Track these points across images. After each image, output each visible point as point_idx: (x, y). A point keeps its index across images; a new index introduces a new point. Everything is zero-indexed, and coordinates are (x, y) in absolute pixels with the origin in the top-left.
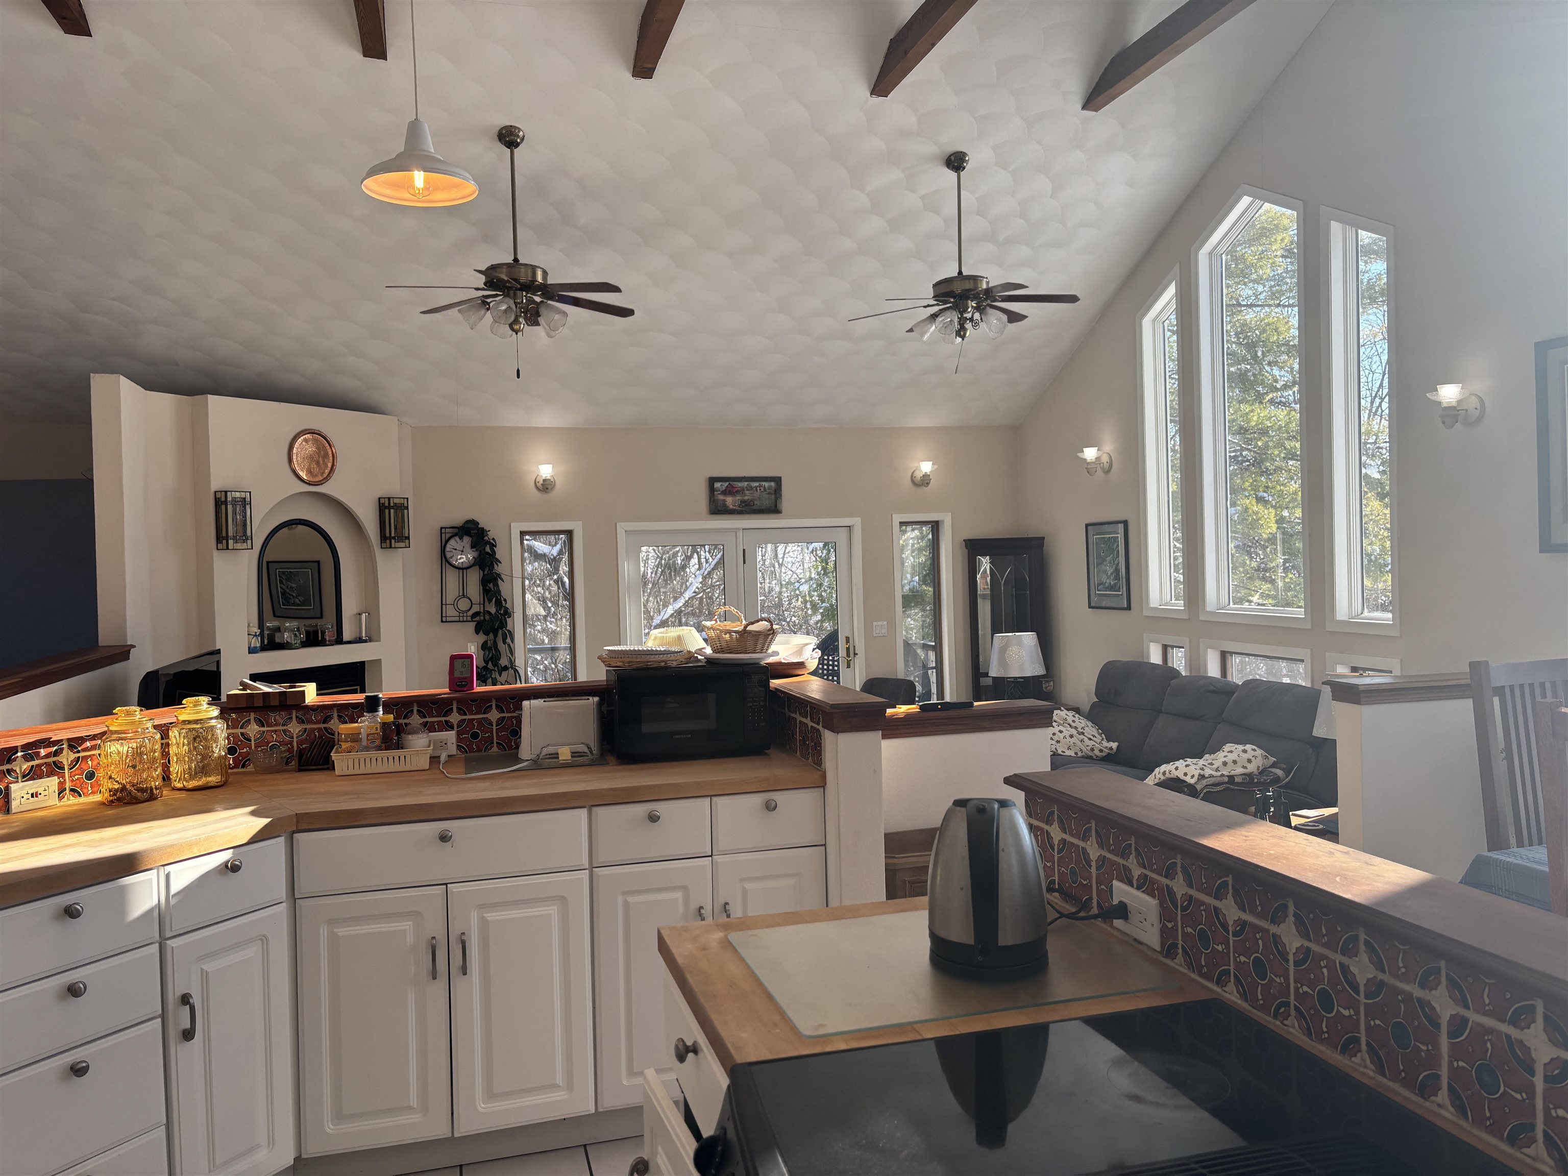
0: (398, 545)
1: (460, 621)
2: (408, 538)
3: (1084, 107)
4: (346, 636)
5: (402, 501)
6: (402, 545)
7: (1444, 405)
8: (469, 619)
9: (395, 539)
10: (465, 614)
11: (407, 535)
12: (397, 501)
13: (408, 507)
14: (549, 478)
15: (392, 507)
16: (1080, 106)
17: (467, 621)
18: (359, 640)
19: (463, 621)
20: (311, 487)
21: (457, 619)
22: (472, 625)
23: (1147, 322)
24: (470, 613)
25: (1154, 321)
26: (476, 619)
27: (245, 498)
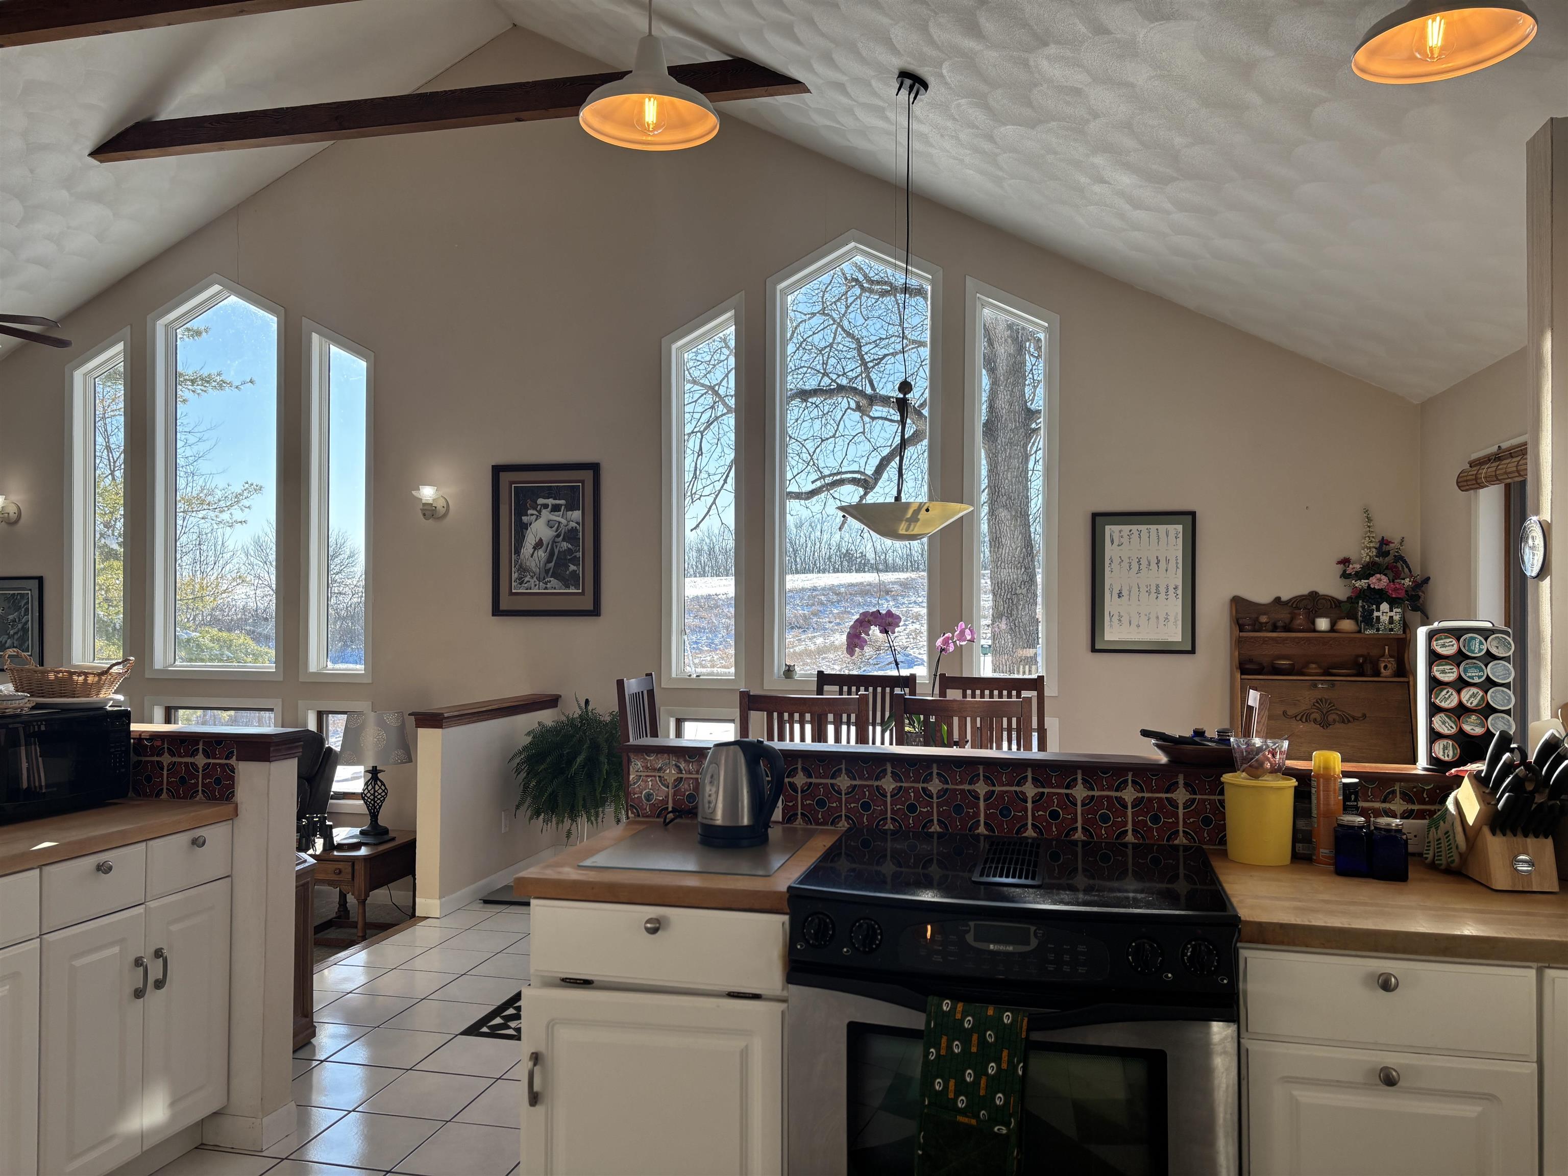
3: (92, 154)
7: (424, 501)
16: (88, 152)
23: (78, 375)
25: (85, 375)
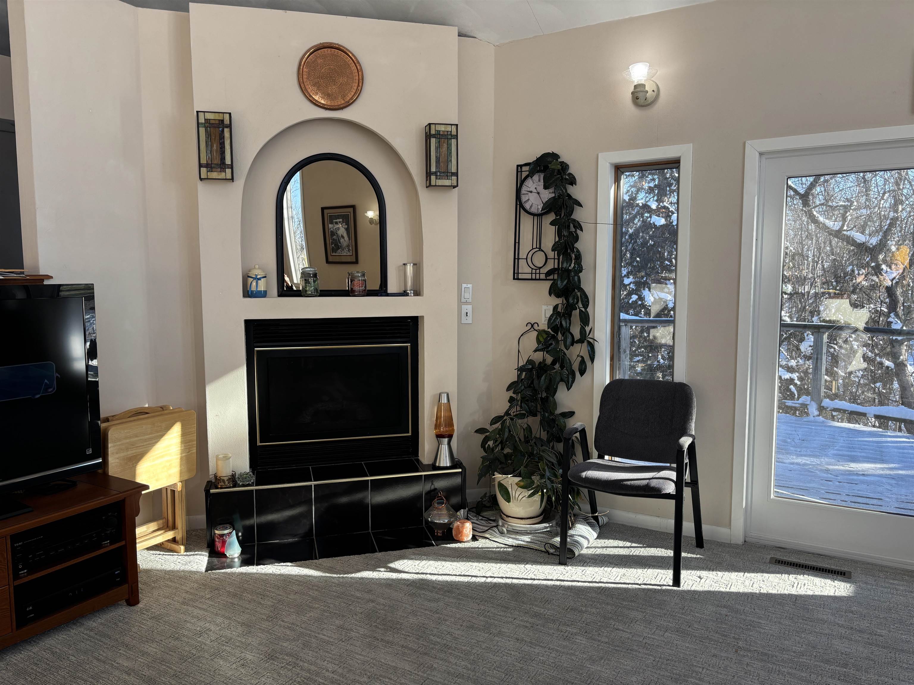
0: (440, 182)
1: (532, 279)
2: (456, 174)
4: (392, 287)
5: (449, 128)
6: (447, 182)
8: (543, 276)
9: (436, 176)
10: (538, 271)
11: (454, 170)
12: (439, 128)
13: (457, 135)
14: (643, 82)
15: (434, 136)
17: (540, 279)
18: (404, 294)
19: (536, 279)
20: (328, 111)
21: (529, 276)
22: (547, 285)
24: (545, 270)
26: (551, 277)
27: (222, 121)
